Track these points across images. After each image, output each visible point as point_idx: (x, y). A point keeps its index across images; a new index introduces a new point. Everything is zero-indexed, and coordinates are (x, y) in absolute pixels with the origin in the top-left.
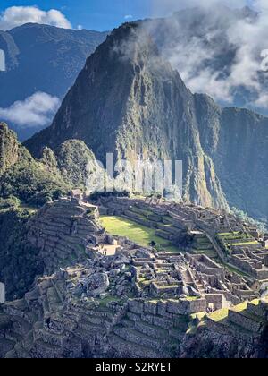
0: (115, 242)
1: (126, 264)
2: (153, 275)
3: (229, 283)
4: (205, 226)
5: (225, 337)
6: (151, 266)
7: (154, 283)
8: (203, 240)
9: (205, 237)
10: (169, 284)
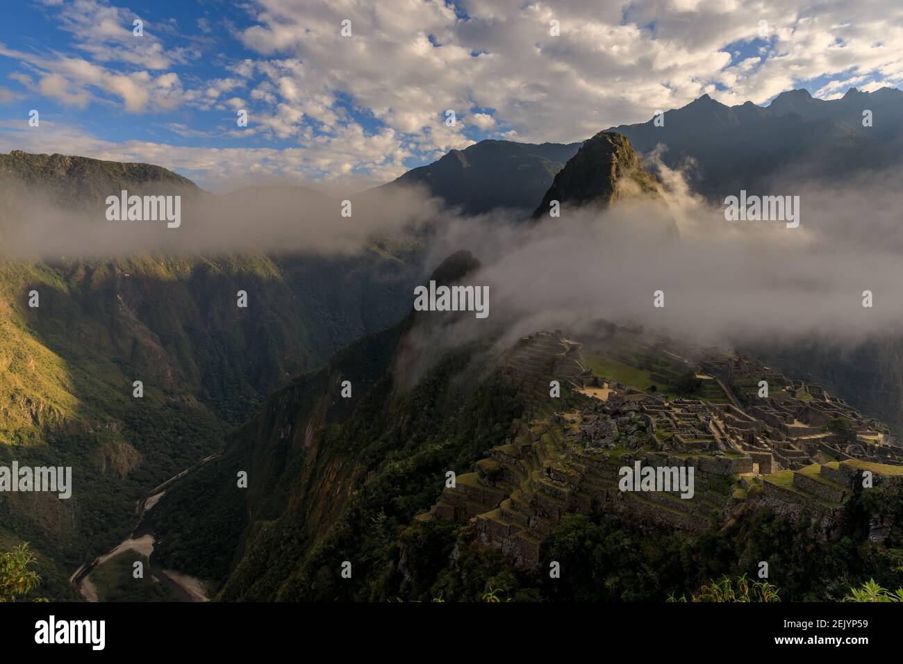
0: (606, 385)
1: (636, 412)
2: (674, 426)
3: (769, 441)
4: (715, 369)
5: (791, 505)
6: (668, 415)
7: (678, 436)
8: (712, 386)
9: (716, 383)
10: (696, 437)
